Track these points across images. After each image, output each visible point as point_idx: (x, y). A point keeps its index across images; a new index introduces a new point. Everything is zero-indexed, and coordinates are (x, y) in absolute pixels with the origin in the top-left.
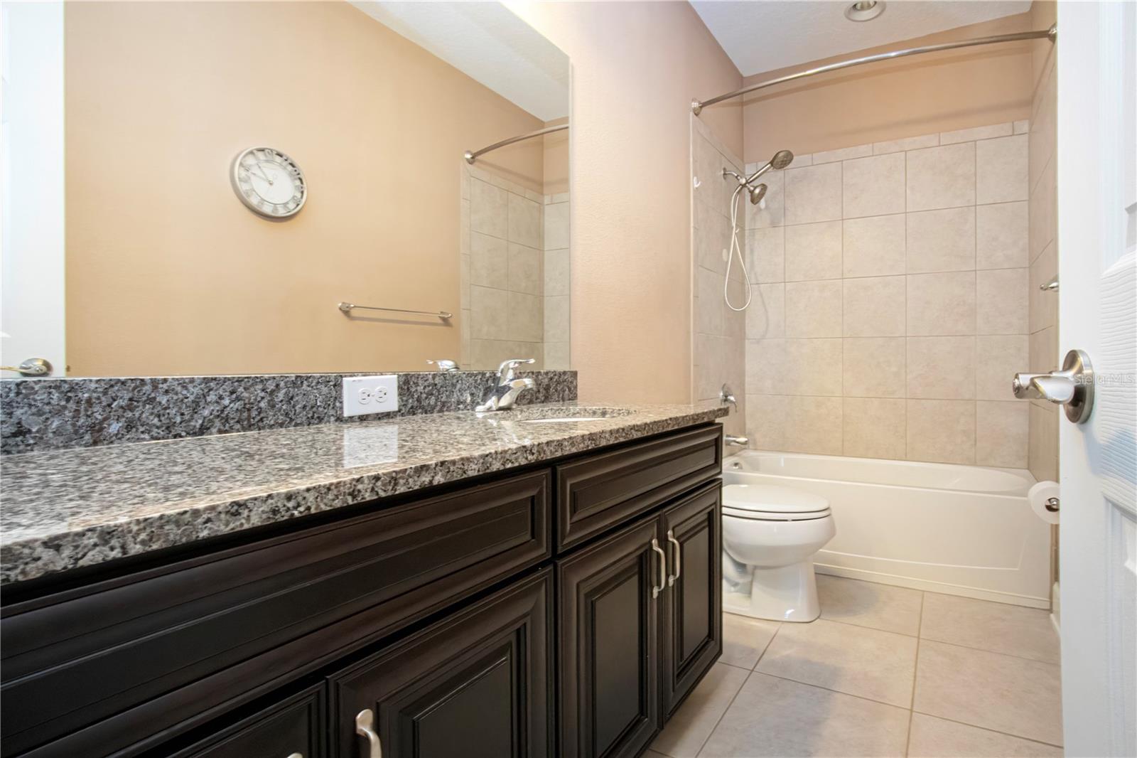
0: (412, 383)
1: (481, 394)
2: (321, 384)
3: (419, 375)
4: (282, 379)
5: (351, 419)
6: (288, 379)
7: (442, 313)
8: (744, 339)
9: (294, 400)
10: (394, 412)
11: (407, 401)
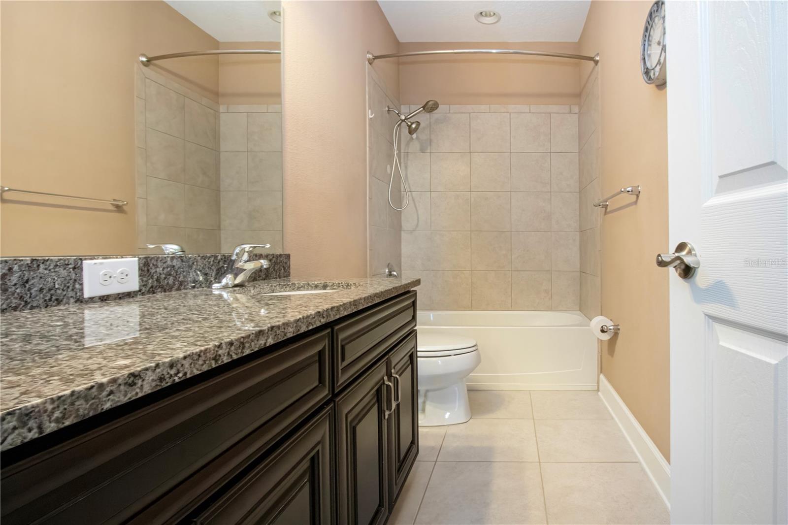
0: (151, 265)
1: (214, 274)
2: (60, 267)
3: (158, 258)
4: (15, 262)
5: (92, 300)
6: (22, 262)
7: (114, 200)
8: (401, 230)
9: (30, 283)
10: (134, 292)
11: (147, 281)
